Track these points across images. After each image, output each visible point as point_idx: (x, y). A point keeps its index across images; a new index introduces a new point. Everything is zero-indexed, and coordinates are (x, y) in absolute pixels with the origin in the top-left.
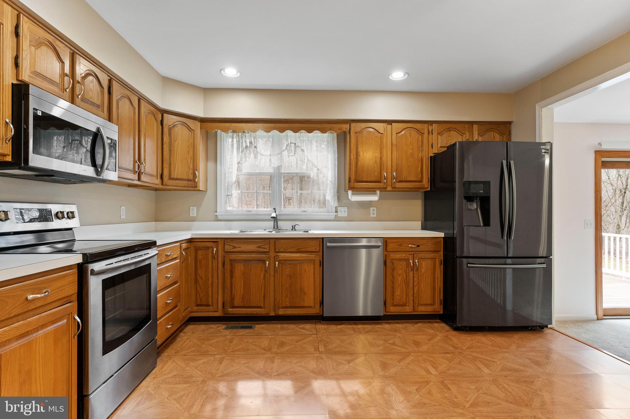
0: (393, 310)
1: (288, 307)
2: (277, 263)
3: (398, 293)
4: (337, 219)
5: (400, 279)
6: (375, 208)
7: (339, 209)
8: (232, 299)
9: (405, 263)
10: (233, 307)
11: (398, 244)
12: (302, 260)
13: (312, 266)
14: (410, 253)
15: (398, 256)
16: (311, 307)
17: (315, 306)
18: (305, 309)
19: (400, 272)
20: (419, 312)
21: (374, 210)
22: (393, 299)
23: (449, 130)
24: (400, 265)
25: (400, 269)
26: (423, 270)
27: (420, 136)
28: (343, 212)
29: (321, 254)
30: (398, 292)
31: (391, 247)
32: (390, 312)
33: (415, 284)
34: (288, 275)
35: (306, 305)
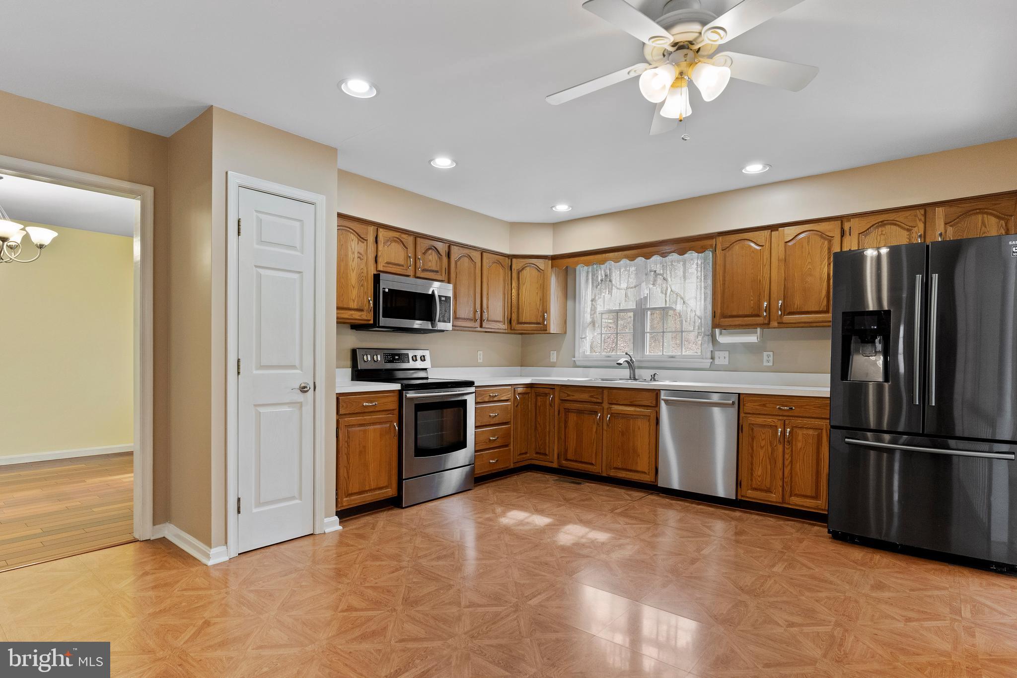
0: (751, 495)
1: (619, 469)
2: (609, 416)
3: (759, 473)
4: (713, 368)
5: (762, 453)
6: (771, 353)
7: (715, 354)
8: (566, 451)
9: (770, 431)
10: (566, 460)
11: (760, 404)
12: (636, 415)
13: (647, 423)
14: (780, 418)
15: (760, 420)
16: (645, 473)
17: (649, 473)
18: (638, 474)
19: (763, 443)
20: (791, 505)
21: (768, 356)
22: (752, 480)
23: (882, 224)
24: (763, 434)
25: (763, 440)
26: (799, 445)
27: (826, 242)
28: (722, 359)
29: (655, 409)
30: (758, 471)
31: (749, 407)
32: (747, 497)
33: (787, 463)
34: (620, 431)
35: (639, 469)
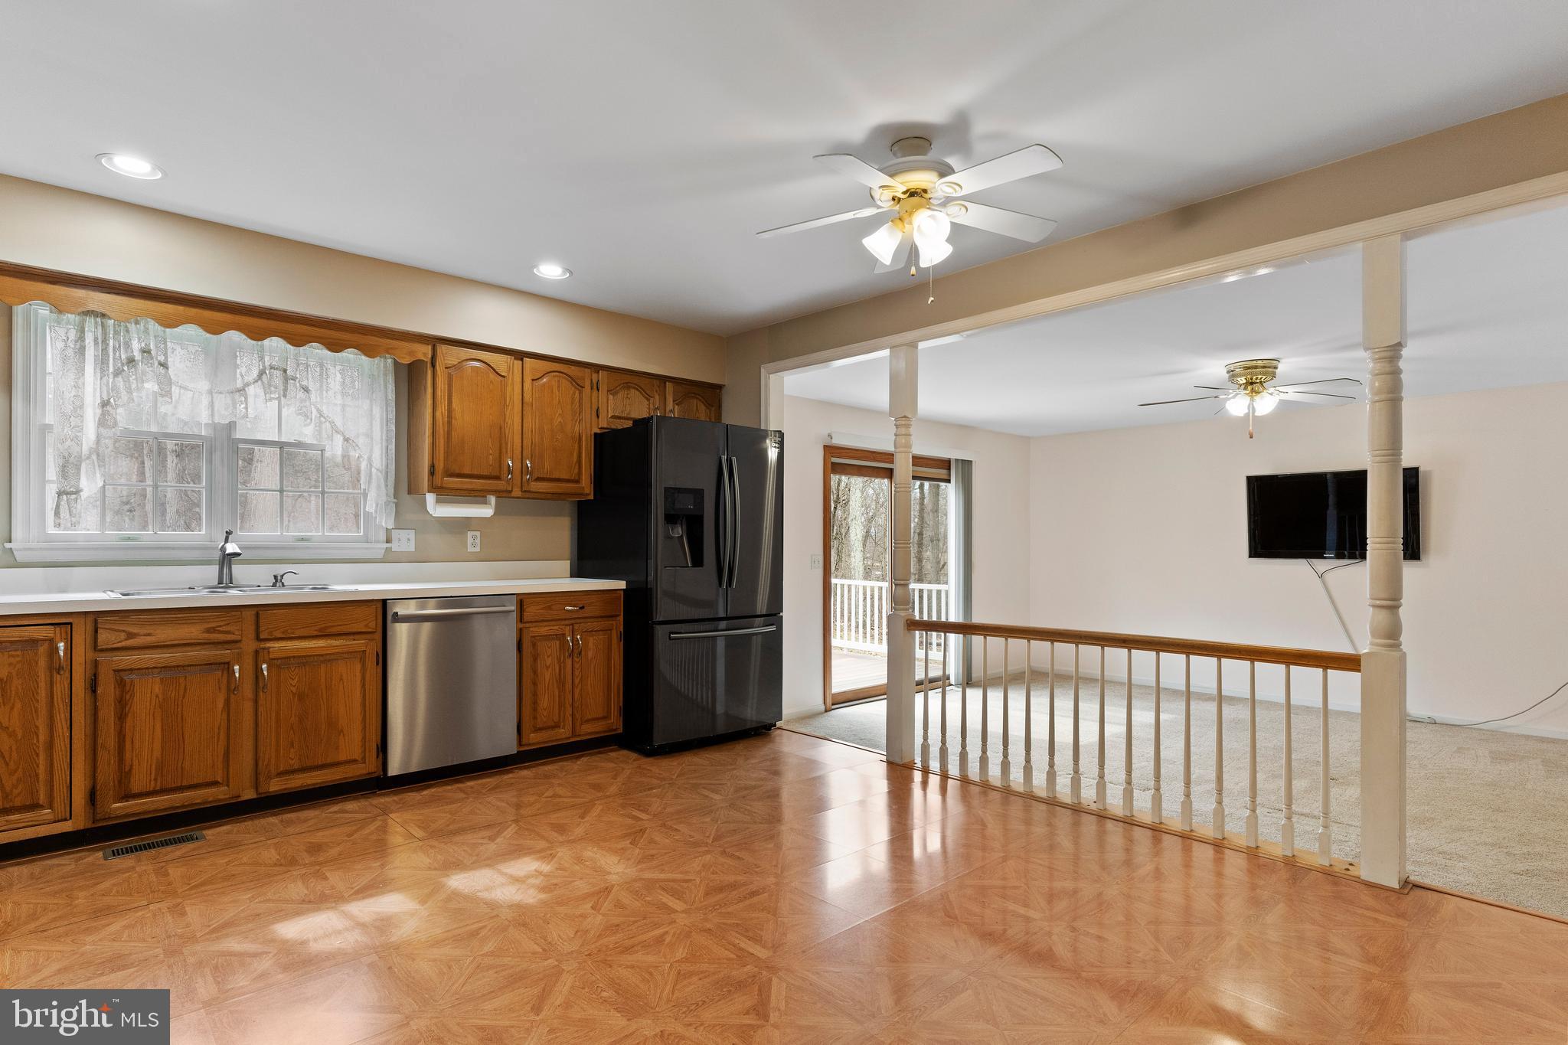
0: (535, 739)
1: (293, 772)
2: (264, 666)
3: (545, 704)
4: (389, 558)
5: (547, 675)
6: (478, 534)
7: (395, 534)
8: (124, 774)
9: (558, 642)
10: (127, 796)
11: (542, 606)
12: (330, 654)
13: (358, 666)
14: (567, 622)
15: (544, 630)
16: (355, 761)
17: (364, 758)
18: (341, 769)
19: (549, 661)
20: (583, 735)
21: (474, 538)
22: (535, 718)
23: (627, 386)
24: (549, 648)
25: (548, 657)
26: (590, 654)
27: (577, 392)
28: (405, 541)
29: (378, 636)
30: (544, 702)
31: (531, 612)
32: (530, 745)
33: (577, 681)
34: (294, 694)
35: (342, 757)
